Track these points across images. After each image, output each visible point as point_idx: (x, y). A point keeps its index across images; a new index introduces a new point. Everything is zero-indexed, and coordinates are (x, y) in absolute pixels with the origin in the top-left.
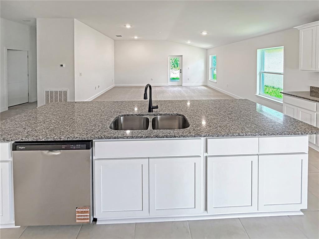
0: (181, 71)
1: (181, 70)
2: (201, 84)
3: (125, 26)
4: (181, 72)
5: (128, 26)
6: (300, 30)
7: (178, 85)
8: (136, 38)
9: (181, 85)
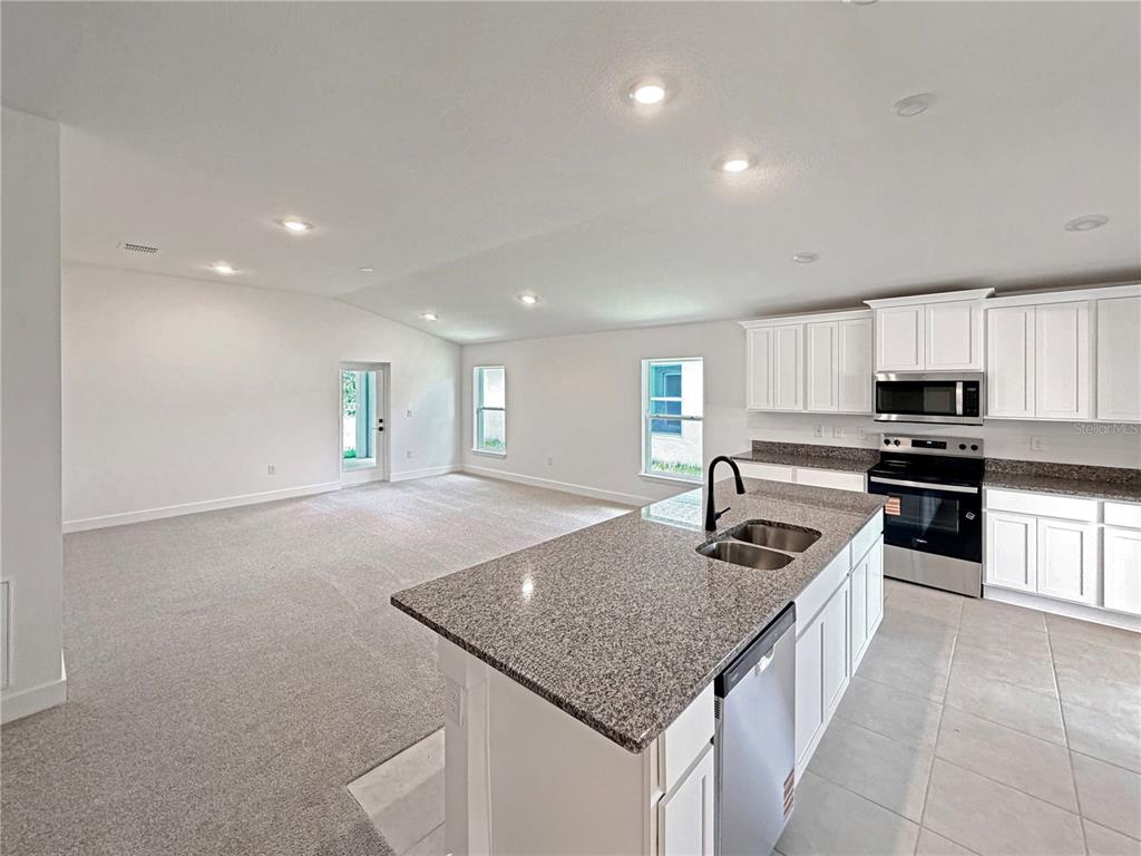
0: (381, 425)
1: (381, 421)
2: (446, 468)
3: (280, 222)
4: (381, 429)
5: (295, 227)
6: (748, 331)
7: (372, 483)
8: (224, 269)
9: (381, 478)
